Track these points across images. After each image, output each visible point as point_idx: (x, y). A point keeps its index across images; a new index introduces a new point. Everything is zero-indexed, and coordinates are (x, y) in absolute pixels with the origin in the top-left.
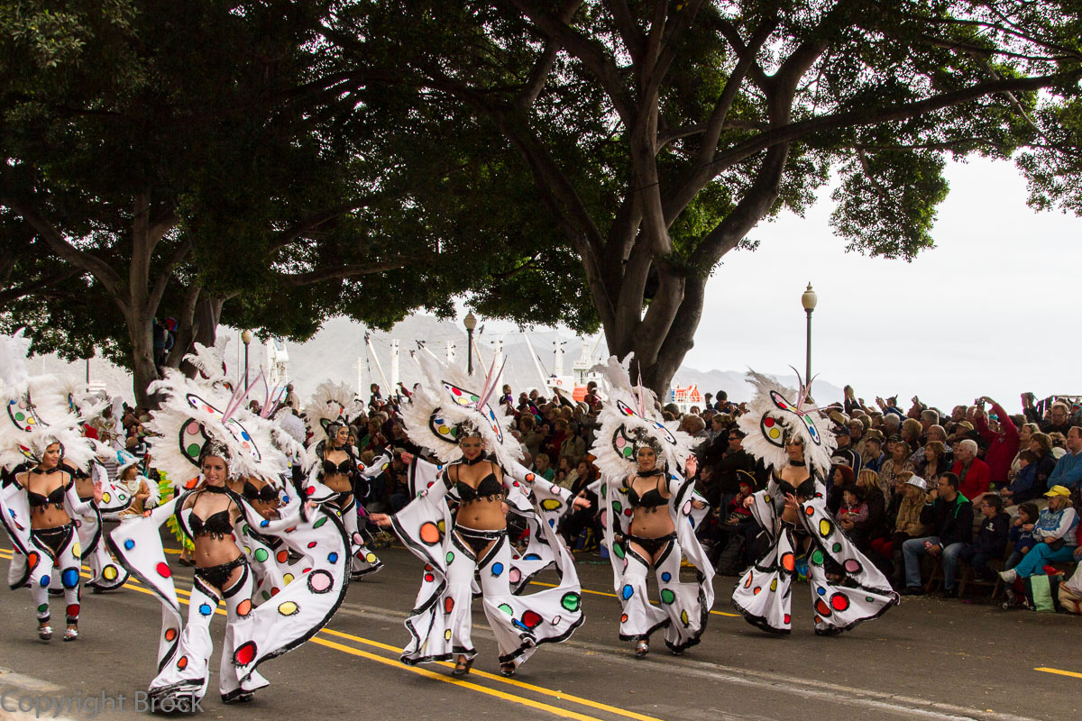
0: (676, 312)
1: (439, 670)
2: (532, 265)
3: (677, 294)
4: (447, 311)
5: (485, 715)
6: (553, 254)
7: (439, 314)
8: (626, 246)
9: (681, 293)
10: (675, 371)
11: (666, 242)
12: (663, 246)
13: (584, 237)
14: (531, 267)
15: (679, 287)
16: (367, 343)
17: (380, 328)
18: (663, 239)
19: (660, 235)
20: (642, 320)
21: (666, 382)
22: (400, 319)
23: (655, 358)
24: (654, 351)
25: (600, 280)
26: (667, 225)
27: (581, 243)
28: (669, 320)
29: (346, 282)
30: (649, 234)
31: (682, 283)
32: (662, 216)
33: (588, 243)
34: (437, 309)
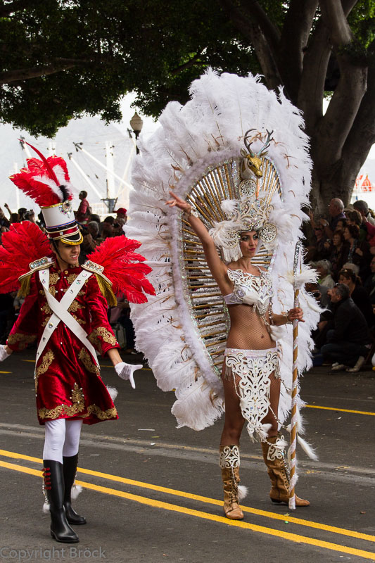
0: (359, 104)
1: (158, 497)
2: (198, 60)
3: (360, 85)
4: (113, 114)
5: (216, 544)
6: (220, 49)
7: (105, 117)
8: (302, 37)
9: (364, 84)
10: (361, 165)
11: (346, 31)
12: (343, 36)
13: (259, 31)
14: (198, 63)
15: (361, 77)
16: (23, 147)
17: (44, 134)
18: (343, 27)
19: (339, 24)
20: (324, 112)
21: (352, 178)
22: (64, 124)
23: (339, 154)
24: (337, 147)
25: (278, 74)
26: (345, 13)
27: (256, 37)
28: (352, 113)
29: (5, 88)
30: (327, 23)
31: (364, 74)
32: (340, 5)
33: (263, 36)
34: (102, 112)
